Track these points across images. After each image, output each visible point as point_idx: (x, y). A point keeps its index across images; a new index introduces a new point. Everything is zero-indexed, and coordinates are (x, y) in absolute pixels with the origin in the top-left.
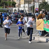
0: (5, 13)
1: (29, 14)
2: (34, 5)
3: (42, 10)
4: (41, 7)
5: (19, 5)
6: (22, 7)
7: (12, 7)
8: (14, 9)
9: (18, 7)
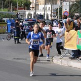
0: (12, 19)
2: (62, 6)
3: (75, 14)
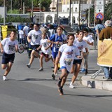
1: (80, 26)
2: (94, 6)
4: (109, 10)
5: (58, 5)
6: (66, 10)
7: (42, 9)
8: (46, 15)
9: (54, 10)
